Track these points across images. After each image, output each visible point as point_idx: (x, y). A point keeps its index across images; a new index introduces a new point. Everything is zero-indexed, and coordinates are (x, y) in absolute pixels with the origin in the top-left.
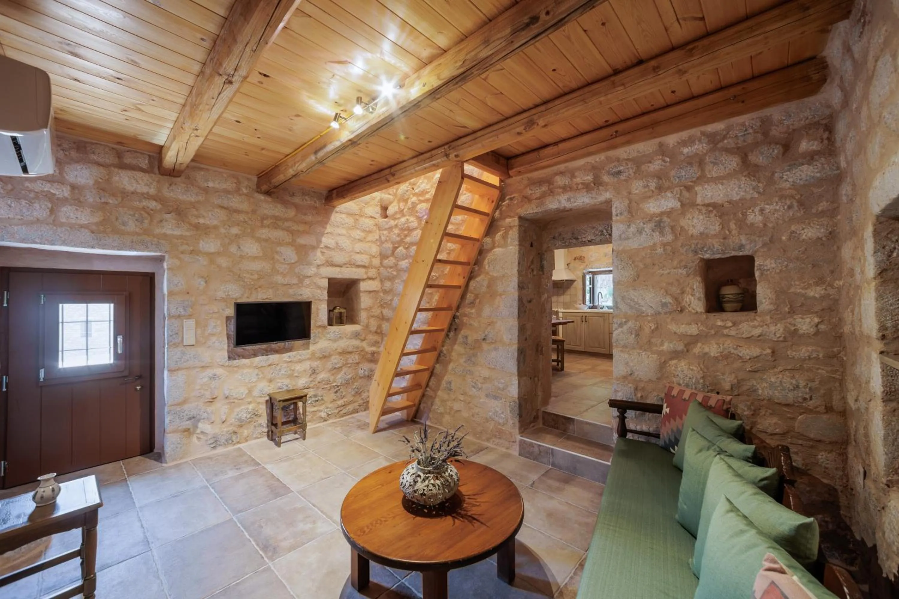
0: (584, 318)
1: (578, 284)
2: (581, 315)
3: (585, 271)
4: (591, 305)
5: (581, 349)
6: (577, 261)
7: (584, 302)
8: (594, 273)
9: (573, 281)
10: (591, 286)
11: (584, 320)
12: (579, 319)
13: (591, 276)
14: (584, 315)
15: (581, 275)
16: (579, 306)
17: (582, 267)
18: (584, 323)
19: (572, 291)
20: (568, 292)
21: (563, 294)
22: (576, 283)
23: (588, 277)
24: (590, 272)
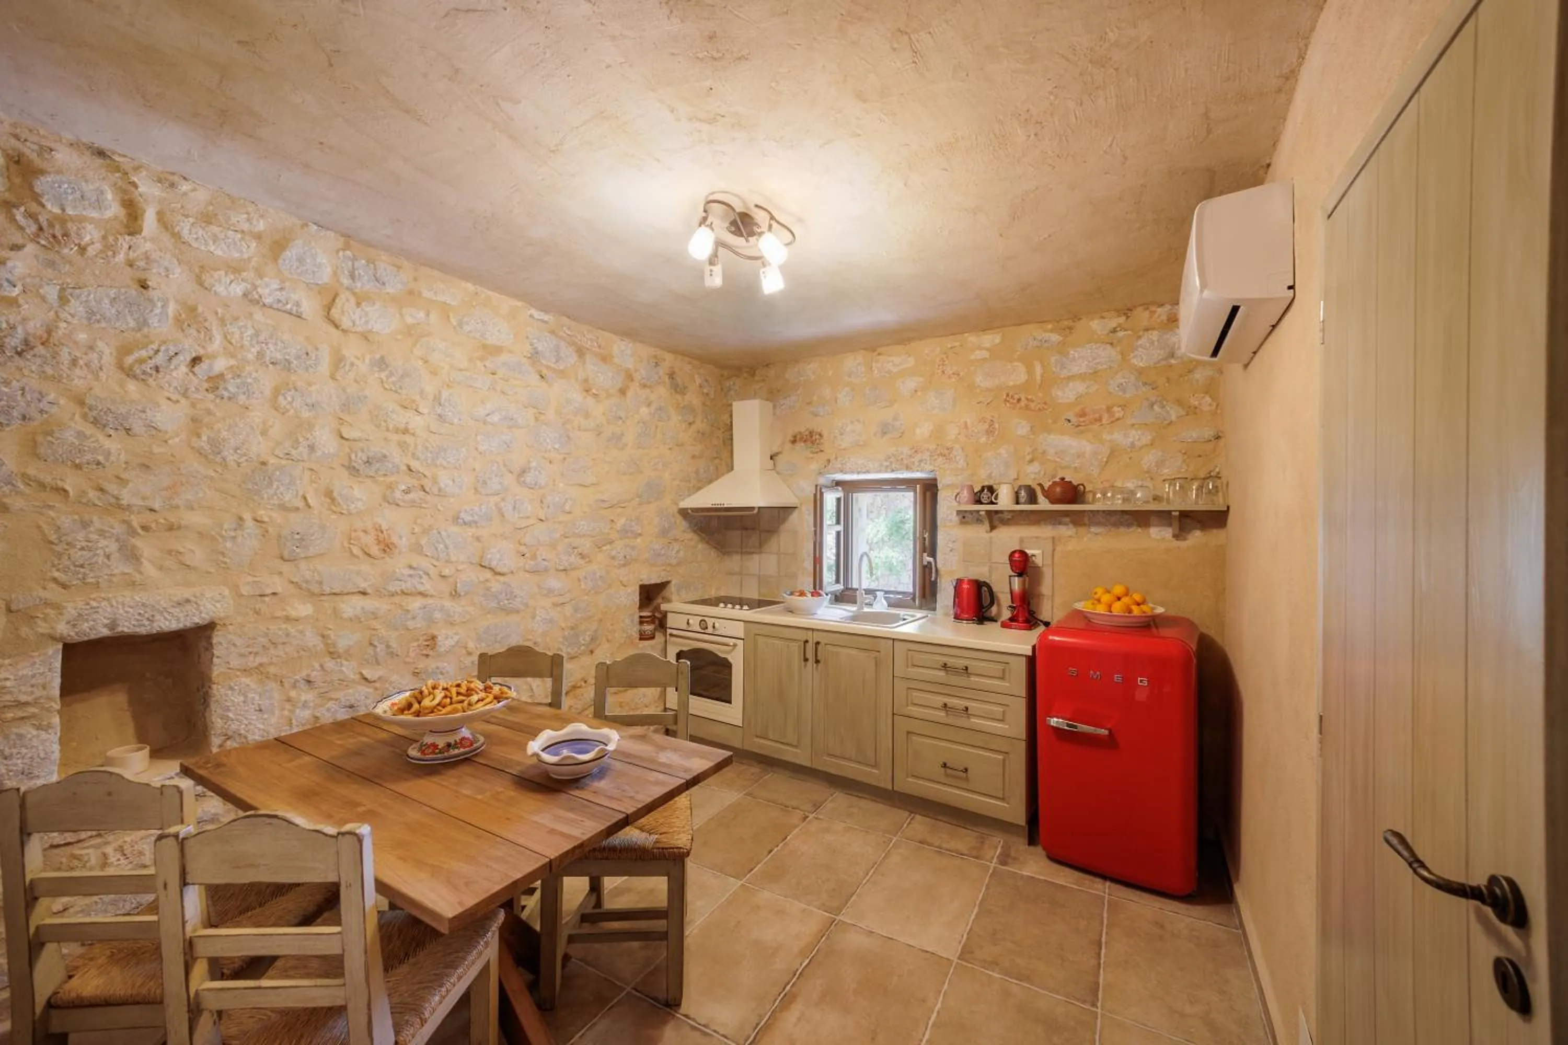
0: (810, 647)
1: (802, 520)
2: (802, 636)
3: (822, 481)
4: (840, 587)
5: (801, 757)
6: (800, 445)
7: (817, 588)
8: (849, 487)
9: (786, 511)
10: (840, 528)
11: (810, 655)
12: (796, 648)
13: (840, 494)
14: (812, 638)
15: (810, 491)
16: (796, 600)
17: (814, 466)
18: (810, 663)
19: (782, 541)
20: (773, 544)
21: (760, 547)
22: (795, 516)
23: (830, 499)
24: (838, 483)
